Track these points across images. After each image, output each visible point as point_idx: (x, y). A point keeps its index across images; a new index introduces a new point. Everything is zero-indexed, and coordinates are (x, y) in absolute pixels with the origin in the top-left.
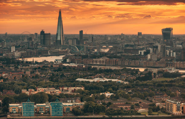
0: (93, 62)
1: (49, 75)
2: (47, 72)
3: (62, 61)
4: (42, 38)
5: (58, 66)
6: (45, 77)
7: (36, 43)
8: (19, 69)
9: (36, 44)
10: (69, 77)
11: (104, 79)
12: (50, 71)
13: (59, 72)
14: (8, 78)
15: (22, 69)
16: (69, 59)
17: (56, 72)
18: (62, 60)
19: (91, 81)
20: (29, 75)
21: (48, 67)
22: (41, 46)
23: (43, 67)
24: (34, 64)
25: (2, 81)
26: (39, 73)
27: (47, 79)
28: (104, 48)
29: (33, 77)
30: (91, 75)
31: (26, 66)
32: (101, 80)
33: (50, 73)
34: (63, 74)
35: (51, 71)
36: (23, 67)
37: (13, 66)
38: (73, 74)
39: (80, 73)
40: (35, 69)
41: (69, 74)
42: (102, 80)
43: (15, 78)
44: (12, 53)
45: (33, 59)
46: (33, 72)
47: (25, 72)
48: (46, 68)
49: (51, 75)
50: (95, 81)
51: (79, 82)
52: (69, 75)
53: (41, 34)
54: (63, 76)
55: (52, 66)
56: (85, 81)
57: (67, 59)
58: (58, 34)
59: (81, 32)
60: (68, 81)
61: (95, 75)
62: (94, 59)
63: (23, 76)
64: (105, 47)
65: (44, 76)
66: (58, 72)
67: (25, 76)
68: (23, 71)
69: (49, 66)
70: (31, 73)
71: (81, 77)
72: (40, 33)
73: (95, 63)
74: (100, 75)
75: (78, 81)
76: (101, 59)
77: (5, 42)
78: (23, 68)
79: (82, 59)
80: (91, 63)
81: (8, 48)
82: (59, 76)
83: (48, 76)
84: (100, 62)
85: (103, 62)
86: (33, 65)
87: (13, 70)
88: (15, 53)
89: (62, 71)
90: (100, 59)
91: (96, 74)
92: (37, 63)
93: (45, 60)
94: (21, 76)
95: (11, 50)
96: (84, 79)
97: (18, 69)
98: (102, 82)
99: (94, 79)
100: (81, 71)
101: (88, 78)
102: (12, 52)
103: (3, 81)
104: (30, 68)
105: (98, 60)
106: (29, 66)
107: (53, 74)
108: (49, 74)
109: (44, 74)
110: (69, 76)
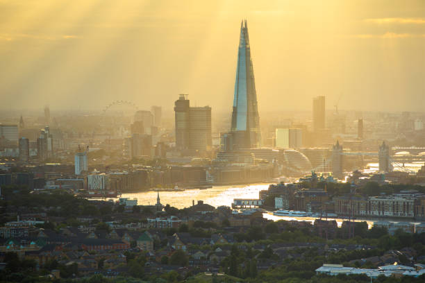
0: (369, 207)
1: (219, 254)
2: (212, 242)
3: (260, 203)
4: (183, 125)
5: (247, 222)
6: (208, 258)
7: (159, 143)
8: (113, 235)
9: (160, 146)
10: (292, 259)
11: (417, 269)
12: (222, 241)
13: (254, 243)
14: (75, 265)
15: (121, 232)
16: (284, 199)
17: (245, 243)
18: (257, 201)
19: (373, 273)
20: (151, 254)
21: (213, 225)
22: (179, 154)
23: (196, 225)
24: (160, 215)
25: (58, 277)
26: (184, 247)
27: (217, 267)
28: (404, 160)
29: (165, 262)
30: (368, 255)
31: (136, 222)
32: (406, 273)
33: (225, 248)
34: (270, 251)
35: (227, 239)
36: (127, 226)
37: (87, 224)
38: (303, 250)
39: (330, 245)
40: (171, 232)
41: (288, 248)
42: (410, 271)
43: (101, 264)
44: (80, 176)
45: (158, 199)
46: (164, 244)
47: (134, 244)
48: (206, 230)
49: (229, 252)
50: (386, 275)
51: (330, 276)
52: (290, 252)
53: (175, 109)
54: (268, 255)
55: (226, 223)
56: (351, 275)
57: (277, 200)
58: (239, 110)
59: (320, 102)
60: (290, 273)
61: (382, 254)
62: (373, 198)
63: (129, 257)
64: (404, 157)
65: (202, 258)
66: (249, 241)
67: (137, 257)
68: (127, 239)
69: (216, 220)
70: (156, 246)
71: (334, 261)
72: (174, 106)
73: (376, 213)
74: (400, 255)
75: (325, 275)
76: (399, 199)
77: (49, 139)
78: (126, 230)
79: (331, 199)
80: (363, 212)
81: (60, 161)
82: (256, 257)
83: (217, 258)
84: (395, 207)
85: (406, 206)
86: (158, 220)
87: (93, 236)
88: (90, 177)
89: (263, 241)
90: (397, 199)
91: (387, 250)
92: (170, 210)
93: (200, 202)
94: (123, 256)
95: (73, 168)
96: (345, 266)
97: (109, 232)
98: (412, 278)
99: (381, 268)
100: (331, 241)
101: (358, 266)
102: (77, 172)
103: (61, 275)
104: (152, 232)
105: (388, 200)
106: (146, 222)
107: (234, 249)
108: (219, 250)
109: (202, 251)
110: (290, 257)
